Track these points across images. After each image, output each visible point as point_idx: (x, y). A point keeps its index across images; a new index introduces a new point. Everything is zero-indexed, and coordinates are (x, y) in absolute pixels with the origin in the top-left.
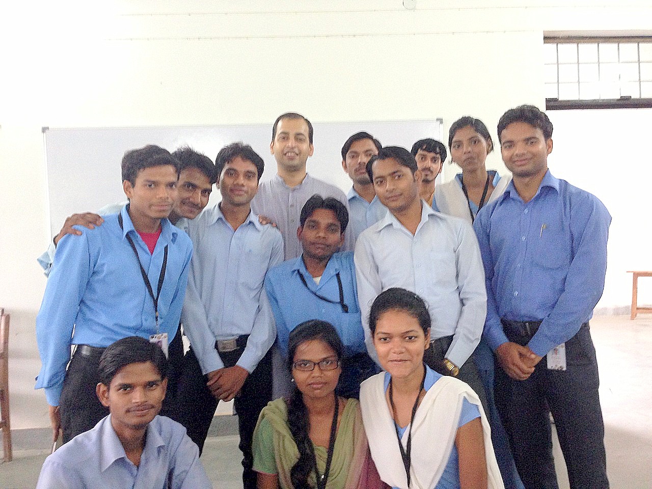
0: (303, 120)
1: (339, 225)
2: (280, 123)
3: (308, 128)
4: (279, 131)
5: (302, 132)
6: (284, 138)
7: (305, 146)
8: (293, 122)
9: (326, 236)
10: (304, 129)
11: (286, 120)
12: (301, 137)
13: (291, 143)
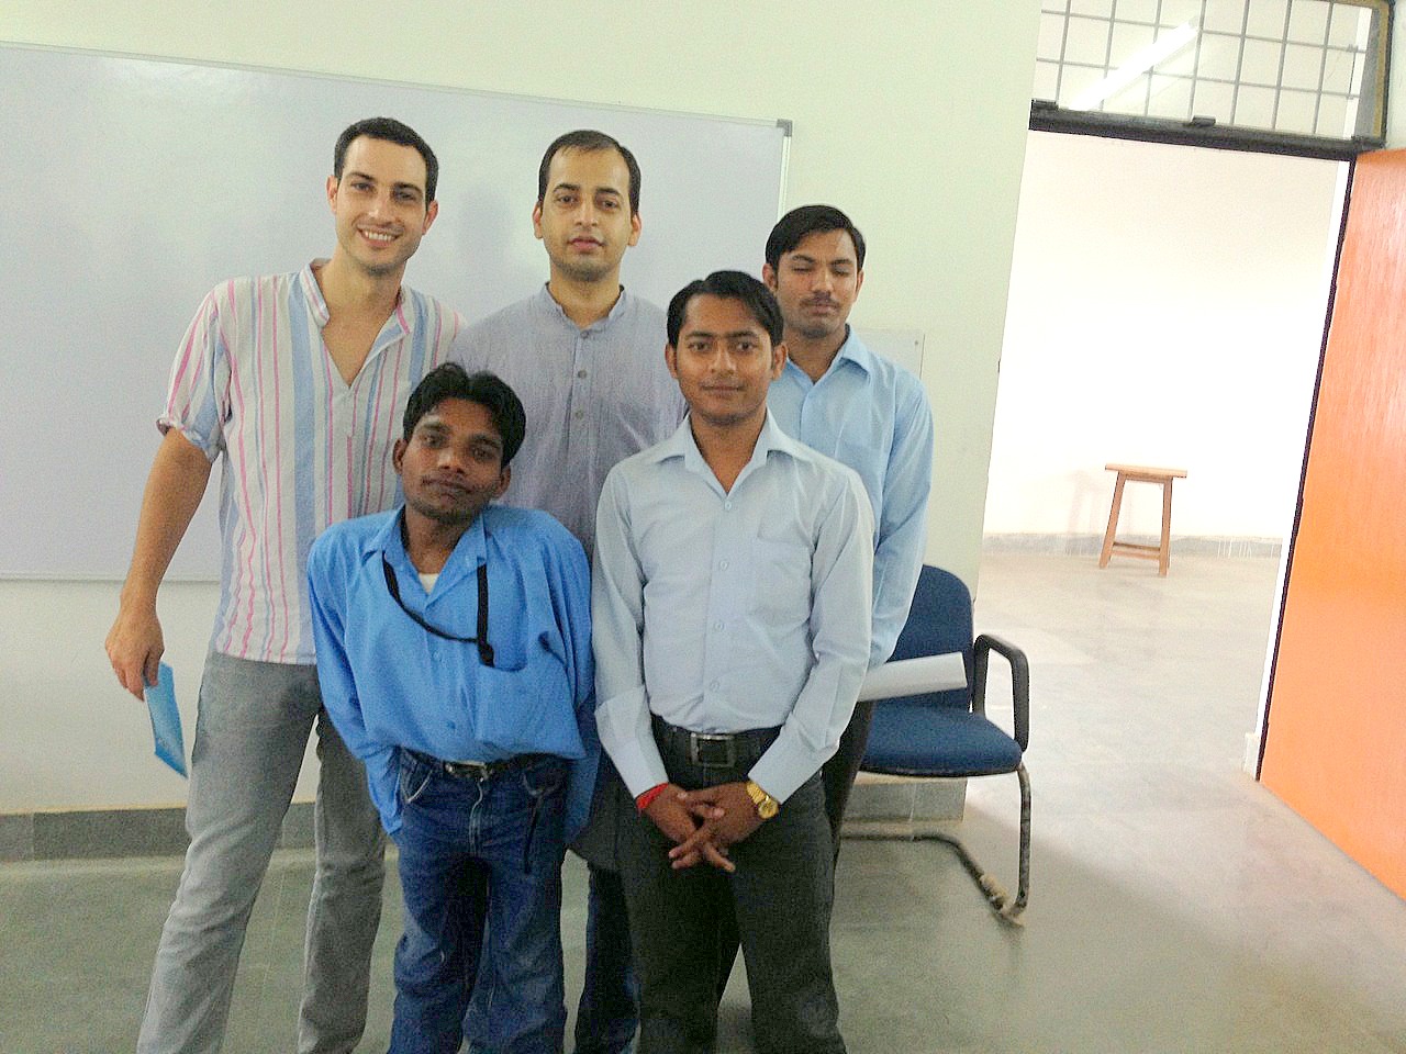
0: (615, 151)
1: (498, 440)
2: (559, 160)
3: (626, 175)
4: (555, 180)
5: (614, 186)
6: (567, 200)
7: (619, 222)
8: (590, 160)
9: (466, 470)
10: (618, 177)
11: (573, 151)
12: (610, 197)
13: (586, 211)
